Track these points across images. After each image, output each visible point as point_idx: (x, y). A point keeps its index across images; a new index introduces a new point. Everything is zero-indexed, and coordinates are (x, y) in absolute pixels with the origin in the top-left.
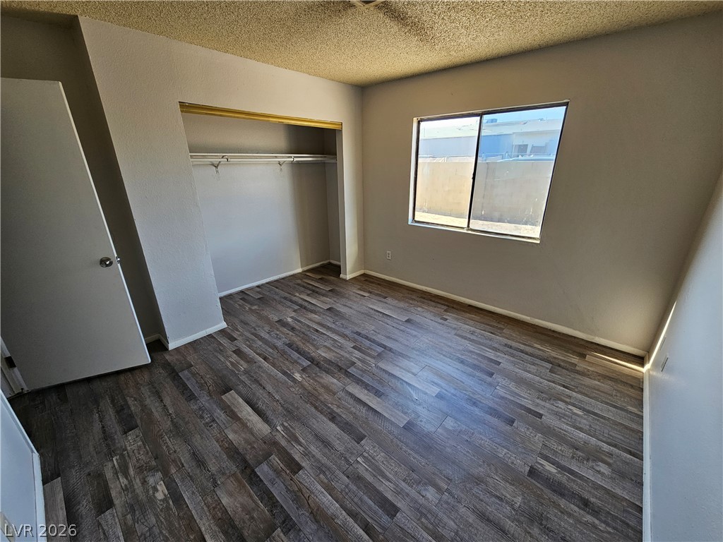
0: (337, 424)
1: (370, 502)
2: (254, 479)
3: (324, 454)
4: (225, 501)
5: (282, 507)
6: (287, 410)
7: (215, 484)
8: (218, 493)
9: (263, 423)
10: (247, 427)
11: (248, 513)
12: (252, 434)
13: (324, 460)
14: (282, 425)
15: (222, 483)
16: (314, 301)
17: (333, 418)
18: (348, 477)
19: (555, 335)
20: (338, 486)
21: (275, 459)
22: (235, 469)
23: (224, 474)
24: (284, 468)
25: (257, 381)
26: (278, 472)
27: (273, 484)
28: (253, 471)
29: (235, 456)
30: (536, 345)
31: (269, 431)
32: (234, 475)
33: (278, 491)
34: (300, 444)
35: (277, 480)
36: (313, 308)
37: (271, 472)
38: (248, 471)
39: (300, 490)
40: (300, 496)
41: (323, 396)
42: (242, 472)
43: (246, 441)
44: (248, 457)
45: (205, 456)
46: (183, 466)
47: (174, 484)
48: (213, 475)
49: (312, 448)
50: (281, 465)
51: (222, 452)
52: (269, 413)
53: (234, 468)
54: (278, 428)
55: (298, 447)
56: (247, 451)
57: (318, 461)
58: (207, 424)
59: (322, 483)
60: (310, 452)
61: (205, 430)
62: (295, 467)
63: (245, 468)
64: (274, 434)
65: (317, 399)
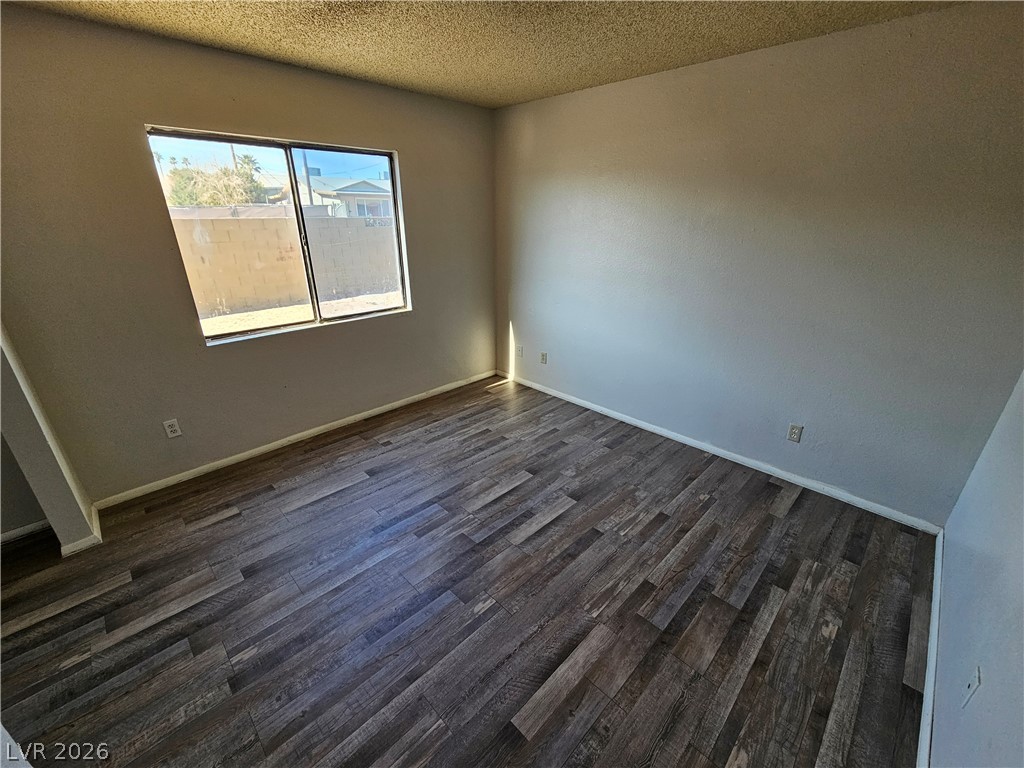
0: (580, 553)
1: (662, 529)
2: (674, 628)
3: (623, 562)
4: (710, 655)
5: (693, 594)
6: (559, 611)
7: (697, 676)
8: (704, 668)
9: (589, 638)
10: (599, 661)
11: (711, 624)
12: (610, 649)
13: (632, 561)
14: (588, 611)
15: (692, 668)
16: (175, 608)
17: (570, 556)
18: (644, 542)
19: (452, 394)
20: (655, 550)
21: (643, 610)
22: (669, 656)
23: (680, 670)
24: (651, 598)
25: (489, 677)
26: (658, 605)
27: (673, 606)
28: (666, 632)
29: (650, 663)
30: (466, 406)
31: (602, 626)
32: (676, 655)
33: (680, 600)
34: (616, 585)
35: (667, 603)
36: (218, 606)
37: (660, 612)
38: (667, 638)
39: (670, 580)
40: (677, 580)
41: (532, 568)
42: (670, 645)
43: (624, 655)
44: (649, 645)
45: (663, 713)
46: (690, 744)
47: (719, 743)
48: (686, 686)
49: (618, 573)
50: (648, 601)
51: (650, 685)
52: (568, 634)
53: (668, 659)
54: (595, 615)
55: (621, 587)
56: (639, 649)
57: (633, 567)
58: (603, 742)
59: (657, 562)
60: (625, 575)
61: (615, 737)
62: (646, 588)
63: (663, 643)
64: (605, 619)
65: (538, 574)
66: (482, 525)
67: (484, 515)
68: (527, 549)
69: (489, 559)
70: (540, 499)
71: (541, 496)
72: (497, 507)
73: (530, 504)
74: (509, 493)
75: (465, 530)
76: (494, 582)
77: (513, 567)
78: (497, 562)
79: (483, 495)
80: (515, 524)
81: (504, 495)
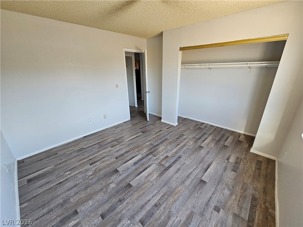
66: (150, 159)
67: (150, 163)
68: (137, 153)
69: (147, 151)
70: (130, 170)
71: (129, 171)
72: (146, 166)
73: (134, 168)
74: (141, 172)
75: (155, 158)
76: (145, 147)
77: (141, 149)
78: (145, 150)
79: (151, 171)
80: (140, 160)
81: (143, 171)
